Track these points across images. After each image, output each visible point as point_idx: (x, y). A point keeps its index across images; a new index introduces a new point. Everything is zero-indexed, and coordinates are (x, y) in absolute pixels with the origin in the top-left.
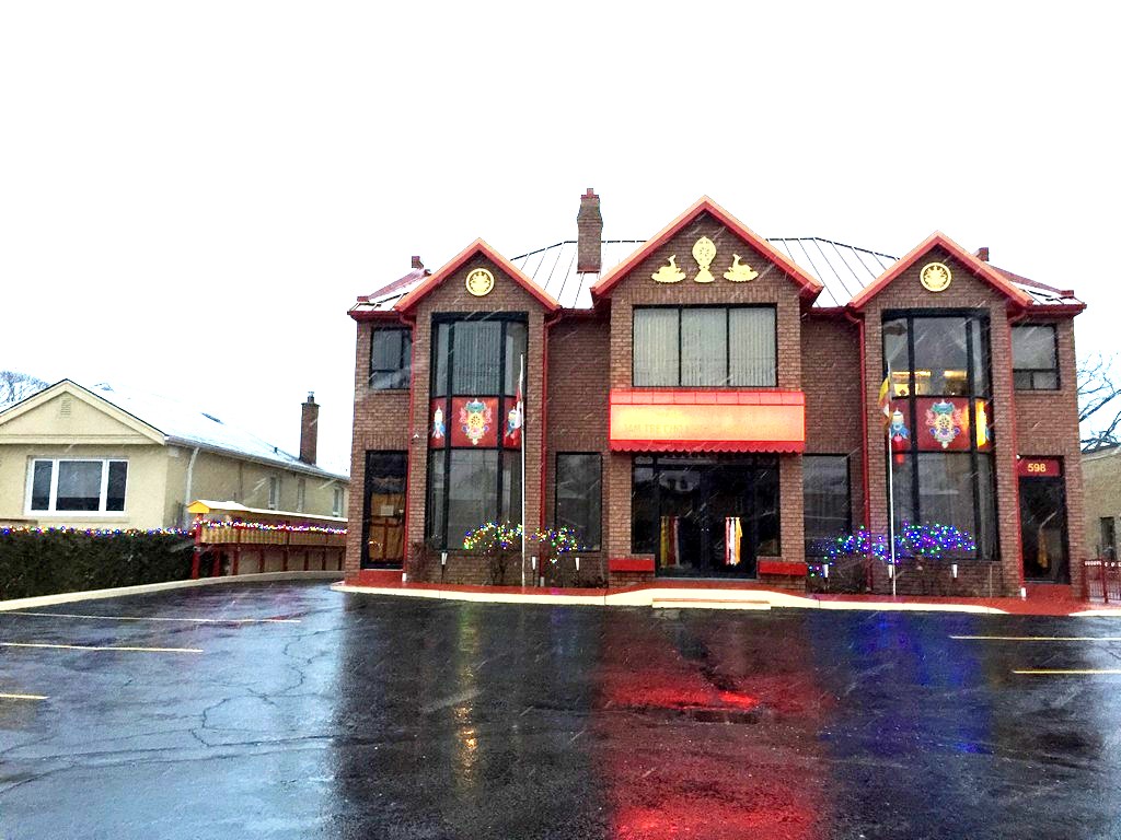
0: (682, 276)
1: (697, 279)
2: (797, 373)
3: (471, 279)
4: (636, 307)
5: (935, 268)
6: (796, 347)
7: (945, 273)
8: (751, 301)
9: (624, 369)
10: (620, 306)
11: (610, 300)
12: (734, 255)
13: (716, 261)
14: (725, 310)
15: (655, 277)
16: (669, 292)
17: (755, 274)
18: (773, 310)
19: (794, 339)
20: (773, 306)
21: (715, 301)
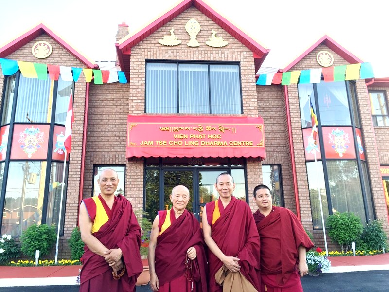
0: (179, 42)
1: (189, 44)
2: (255, 105)
3: (36, 47)
4: (148, 61)
5: (324, 54)
6: (254, 89)
7: (330, 57)
8: (223, 60)
9: (139, 101)
10: (137, 60)
11: (130, 55)
12: (213, 30)
13: (200, 34)
14: (207, 65)
15: (160, 41)
16: (170, 52)
17: (226, 43)
18: (237, 66)
19: (252, 84)
20: (237, 63)
21: (200, 59)
